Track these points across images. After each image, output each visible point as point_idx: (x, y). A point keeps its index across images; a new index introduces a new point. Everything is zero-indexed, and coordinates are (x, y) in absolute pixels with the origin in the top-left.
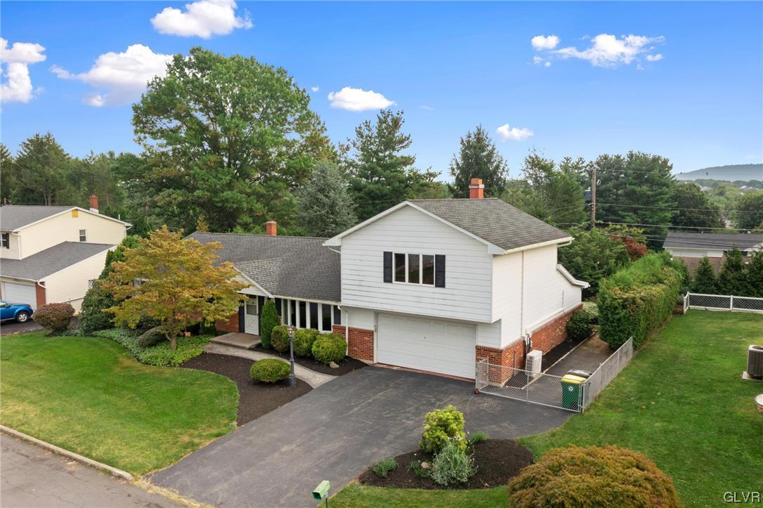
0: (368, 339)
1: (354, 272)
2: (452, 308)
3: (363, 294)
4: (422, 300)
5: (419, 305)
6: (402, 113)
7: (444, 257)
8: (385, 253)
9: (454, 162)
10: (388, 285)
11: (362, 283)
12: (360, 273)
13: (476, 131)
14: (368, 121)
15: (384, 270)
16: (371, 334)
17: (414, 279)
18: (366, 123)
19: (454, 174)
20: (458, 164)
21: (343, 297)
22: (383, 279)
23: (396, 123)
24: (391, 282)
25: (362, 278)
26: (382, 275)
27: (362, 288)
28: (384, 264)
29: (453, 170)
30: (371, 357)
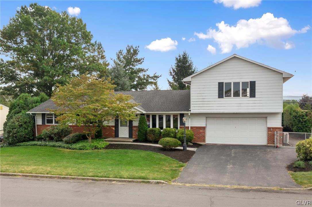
0: (202, 131)
1: (199, 95)
2: (259, 107)
3: (204, 105)
4: (242, 105)
5: (240, 108)
6: (138, 47)
7: (254, 82)
8: (219, 83)
9: (172, 69)
10: (221, 99)
11: (204, 100)
12: (203, 95)
13: (183, 54)
14: (122, 50)
15: (219, 92)
16: (204, 128)
17: (237, 94)
18: (121, 51)
19: (171, 75)
20: (173, 70)
21: (191, 108)
22: (218, 97)
23: (135, 52)
24: (223, 97)
25: (204, 97)
26: (217, 94)
27: (204, 103)
28: (219, 89)
29: (171, 73)
30: (204, 140)
